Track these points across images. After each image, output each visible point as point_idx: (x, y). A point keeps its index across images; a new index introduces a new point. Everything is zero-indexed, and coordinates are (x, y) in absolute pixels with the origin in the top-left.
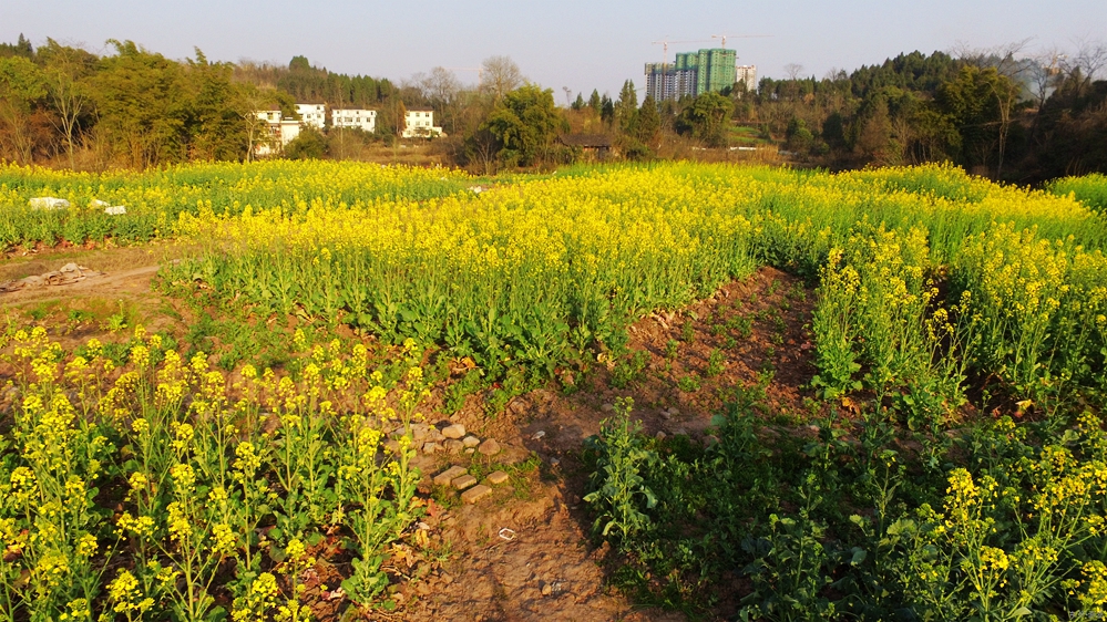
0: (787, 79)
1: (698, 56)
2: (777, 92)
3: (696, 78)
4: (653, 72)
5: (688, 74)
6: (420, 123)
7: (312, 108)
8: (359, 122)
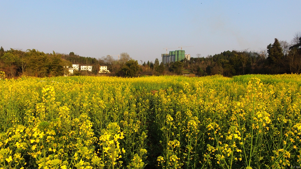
0: (197, 57)
1: (175, 52)
2: (195, 61)
3: (175, 58)
4: (164, 56)
5: (173, 56)
6: (104, 69)
7: (75, 65)
8: (88, 69)
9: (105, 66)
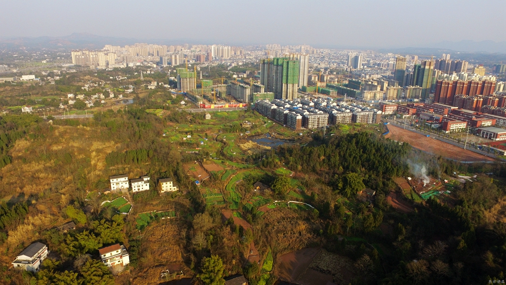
1: (283, 60)
4: (264, 63)
5: (279, 68)
6: (168, 186)
7: (123, 179)
8: (142, 186)
9: (169, 181)
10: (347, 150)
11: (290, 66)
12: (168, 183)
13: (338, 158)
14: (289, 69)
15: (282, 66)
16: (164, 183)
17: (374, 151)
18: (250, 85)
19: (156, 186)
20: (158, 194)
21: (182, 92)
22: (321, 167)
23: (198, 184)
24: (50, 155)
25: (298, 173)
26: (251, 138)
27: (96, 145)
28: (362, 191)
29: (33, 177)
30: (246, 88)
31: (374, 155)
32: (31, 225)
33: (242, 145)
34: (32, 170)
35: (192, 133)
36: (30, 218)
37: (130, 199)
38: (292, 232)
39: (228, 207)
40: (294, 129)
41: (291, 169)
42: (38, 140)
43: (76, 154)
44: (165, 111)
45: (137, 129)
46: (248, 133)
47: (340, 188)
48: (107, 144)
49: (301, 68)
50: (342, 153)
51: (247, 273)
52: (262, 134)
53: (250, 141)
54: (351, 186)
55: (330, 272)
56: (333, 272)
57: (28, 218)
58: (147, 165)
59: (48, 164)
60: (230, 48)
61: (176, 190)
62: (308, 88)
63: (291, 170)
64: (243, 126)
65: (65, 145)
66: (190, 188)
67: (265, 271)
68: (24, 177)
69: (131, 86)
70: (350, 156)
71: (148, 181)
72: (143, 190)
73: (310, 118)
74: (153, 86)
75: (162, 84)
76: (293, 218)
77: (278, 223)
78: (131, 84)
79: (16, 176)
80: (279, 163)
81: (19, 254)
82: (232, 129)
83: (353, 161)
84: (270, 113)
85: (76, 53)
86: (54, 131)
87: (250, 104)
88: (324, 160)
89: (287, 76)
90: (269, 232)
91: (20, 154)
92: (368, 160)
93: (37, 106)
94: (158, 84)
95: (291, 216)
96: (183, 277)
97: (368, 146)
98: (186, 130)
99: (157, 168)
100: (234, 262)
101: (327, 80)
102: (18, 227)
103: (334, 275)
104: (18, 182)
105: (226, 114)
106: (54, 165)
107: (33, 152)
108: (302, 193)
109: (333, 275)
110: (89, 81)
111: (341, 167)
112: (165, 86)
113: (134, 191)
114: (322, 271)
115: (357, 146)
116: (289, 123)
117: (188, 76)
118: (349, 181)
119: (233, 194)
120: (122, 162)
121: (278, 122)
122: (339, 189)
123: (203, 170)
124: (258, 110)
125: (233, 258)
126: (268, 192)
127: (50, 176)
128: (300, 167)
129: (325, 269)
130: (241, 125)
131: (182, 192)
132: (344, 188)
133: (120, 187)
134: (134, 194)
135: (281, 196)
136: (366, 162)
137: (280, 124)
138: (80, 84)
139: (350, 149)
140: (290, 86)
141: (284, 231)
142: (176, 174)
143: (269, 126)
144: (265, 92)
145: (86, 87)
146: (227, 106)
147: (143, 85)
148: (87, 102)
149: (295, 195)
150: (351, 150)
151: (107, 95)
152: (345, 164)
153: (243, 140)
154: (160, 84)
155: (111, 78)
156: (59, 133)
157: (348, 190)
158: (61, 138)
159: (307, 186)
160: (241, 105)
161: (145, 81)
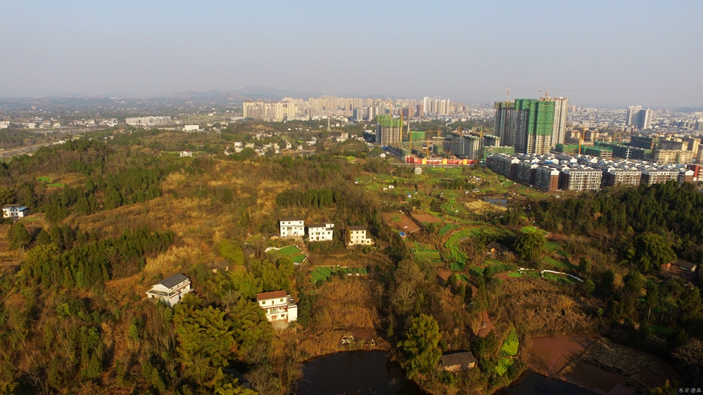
1: (529, 102)
3: (528, 115)
4: (500, 107)
5: (523, 112)
6: (359, 237)
7: (297, 223)
8: (323, 234)
9: (361, 230)
10: (640, 205)
11: (540, 109)
12: (360, 232)
13: (624, 216)
14: (539, 114)
15: (528, 110)
16: (355, 232)
17: (691, 206)
18: (479, 136)
19: (342, 235)
20: (345, 246)
21: (382, 146)
22: (595, 228)
23: (404, 237)
24: (206, 192)
25: (558, 235)
26: (481, 197)
27: (266, 184)
28: (669, 265)
29: (183, 214)
30: (473, 140)
31: (692, 212)
32: (173, 256)
33: (467, 204)
34: (184, 207)
35: (395, 184)
36: (174, 248)
37: (304, 248)
38: (549, 309)
39: (447, 267)
40: (546, 190)
41: (546, 228)
42: (194, 174)
43: (239, 192)
44: (358, 159)
45: (321, 170)
46: (476, 191)
47: (630, 257)
48: (280, 184)
49: (556, 118)
50: (632, 209)
51: (478, 349)
52: (497, 194)
53: (480, 200)
54: (651, 253)
55: (619, 371)
56: (625, 371)
57: (171, 249)
58: (332, 211)
59: (204, 202)
60: (448, 101)
61: (370, 244)
62: (565, 146)
63: (546, 230)
64: (469, 182)
65: (226, 182)
66: (391, 241)
67: (506, 355)
68: (174, 213)
69: (315, 138)
70: (647, 212)
71: (331, 229)
72: (323, 240)
73: (573, 175)
74: (343, 138)
75: (355, 137)
76: (551, 291)
77: (526, 296)
78: (315, 136)
79: (164, 211)
80: (527, 219)
81: (157, 283)
82: (454, 185)
83: (651, 221)
84: (509, 169)
85: (248, 104)
86: (215, 166)
87: (479, 163)
88: (600, 219)
89: (535, 124)
90: (511, 305)
91: (172, 187)
92: (680, 220)
93: (197, 153)
94: (349, 136)
95: (546, 289)
96: (374, 348)
97: (680, 199)
98: (388, 181)
99: (345, 216)
100: (456, 331)
101: (594, 139)
102: (158, 256)
103: (628, 376)
104: (165, 217)
105: (444, 170)
106: (210, 203)
107: (187, 186)
108: (565, 261)
109: (625, 376)
110: (262, 130)
111: (630, 228)
112: (359, 139)
113: (311, 240)
114: (603, 367)
115: (658, 200)
116: (539, 183)
117: (392, 125)
118: (647, 245)
119: (455, 253)
120: (297, 204)
121: (521, 182)
122: (628, 259)
123: (410, 220)
124: (490, 167)
125: (456, 326)
126: (509, 255)
127: (204, 215)
128: (560, 227)
129: (610, 365)
130: (467, 180)
131: (379, 247)
132: (636, 258)
133: (292, 234)
134: (310, 243)
135: (531, 263)
136: (675, 221)
137: (524, 184)
138: (250, 133)
139: (645, 204)
140: (539, 138)
141: (536, 308)
142: (371, 223)
143: (508, 185)
144: (500, 145)
145: (258, 136)
146: (445, 161)
147: (330, 138)
148: (257, 150)
149: (554, 263)
150: (648, 205)
151: (283, 145)
152: (637, 225)
153: (469, 199)
154: (353, 136)
155: (289, 129)
156: (220, 168)
157: (646, 260)
158: (222, 175)
159: (573, 253)
160: (465, 162)
161: (332, 132)
